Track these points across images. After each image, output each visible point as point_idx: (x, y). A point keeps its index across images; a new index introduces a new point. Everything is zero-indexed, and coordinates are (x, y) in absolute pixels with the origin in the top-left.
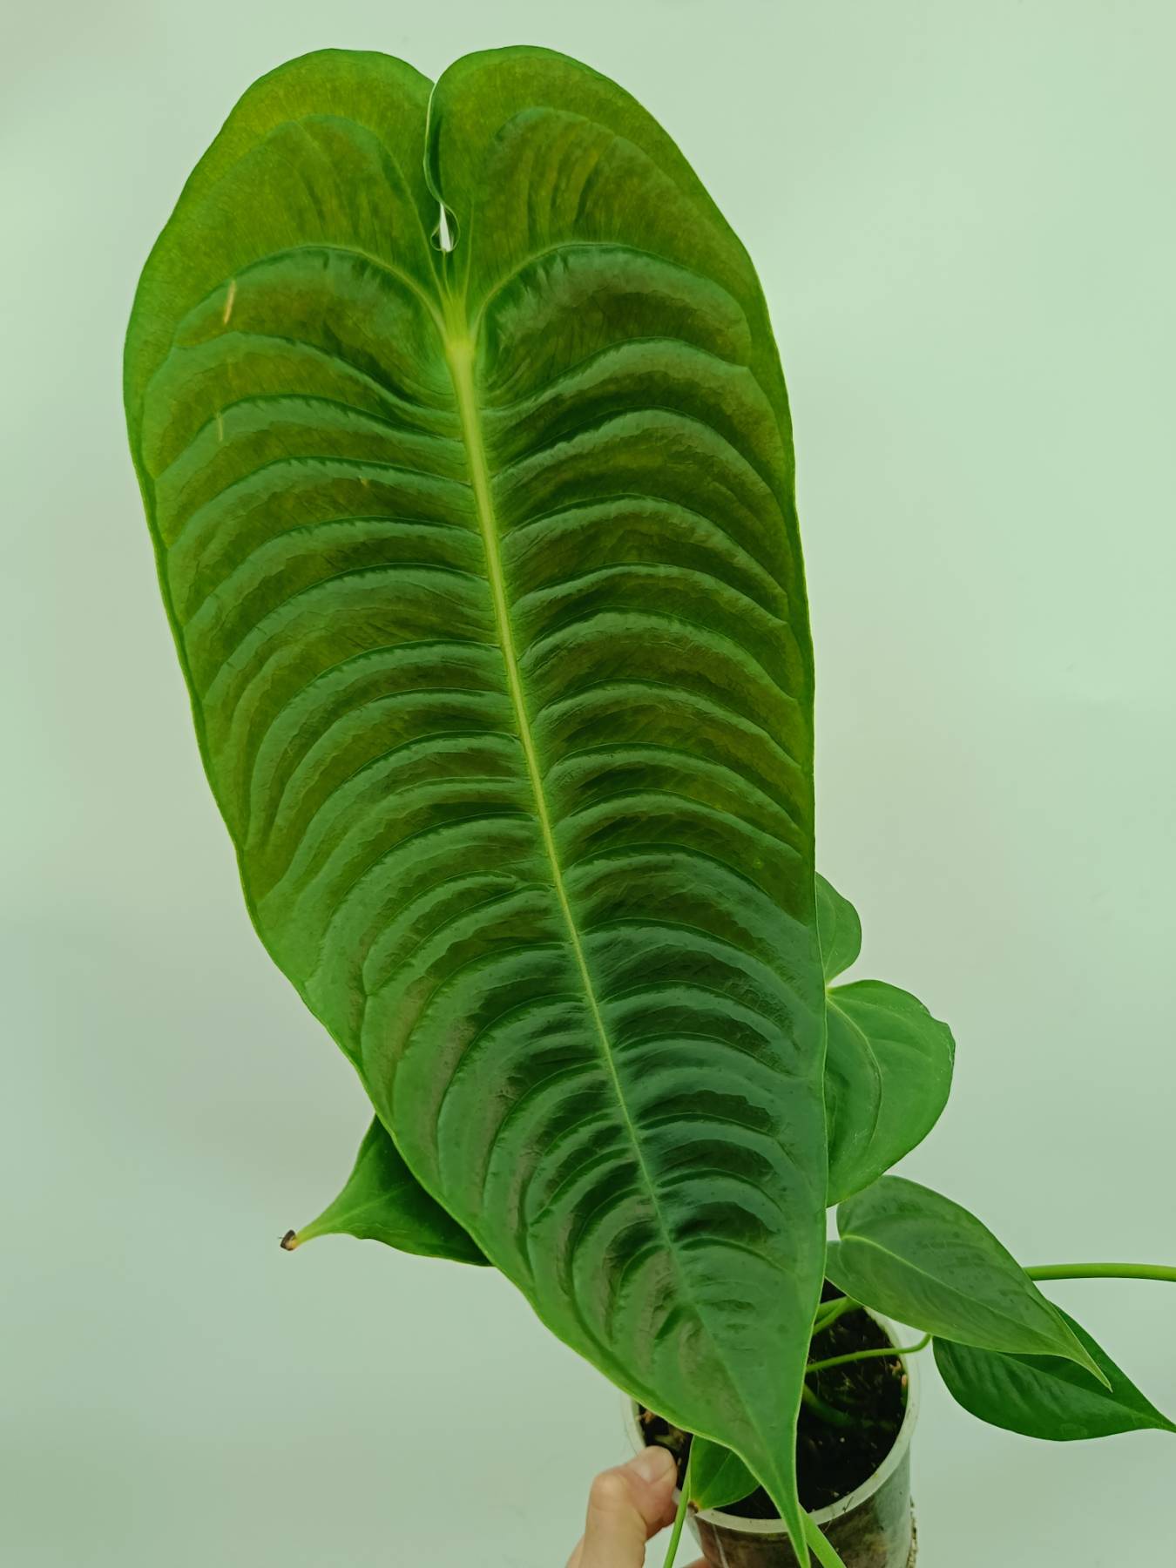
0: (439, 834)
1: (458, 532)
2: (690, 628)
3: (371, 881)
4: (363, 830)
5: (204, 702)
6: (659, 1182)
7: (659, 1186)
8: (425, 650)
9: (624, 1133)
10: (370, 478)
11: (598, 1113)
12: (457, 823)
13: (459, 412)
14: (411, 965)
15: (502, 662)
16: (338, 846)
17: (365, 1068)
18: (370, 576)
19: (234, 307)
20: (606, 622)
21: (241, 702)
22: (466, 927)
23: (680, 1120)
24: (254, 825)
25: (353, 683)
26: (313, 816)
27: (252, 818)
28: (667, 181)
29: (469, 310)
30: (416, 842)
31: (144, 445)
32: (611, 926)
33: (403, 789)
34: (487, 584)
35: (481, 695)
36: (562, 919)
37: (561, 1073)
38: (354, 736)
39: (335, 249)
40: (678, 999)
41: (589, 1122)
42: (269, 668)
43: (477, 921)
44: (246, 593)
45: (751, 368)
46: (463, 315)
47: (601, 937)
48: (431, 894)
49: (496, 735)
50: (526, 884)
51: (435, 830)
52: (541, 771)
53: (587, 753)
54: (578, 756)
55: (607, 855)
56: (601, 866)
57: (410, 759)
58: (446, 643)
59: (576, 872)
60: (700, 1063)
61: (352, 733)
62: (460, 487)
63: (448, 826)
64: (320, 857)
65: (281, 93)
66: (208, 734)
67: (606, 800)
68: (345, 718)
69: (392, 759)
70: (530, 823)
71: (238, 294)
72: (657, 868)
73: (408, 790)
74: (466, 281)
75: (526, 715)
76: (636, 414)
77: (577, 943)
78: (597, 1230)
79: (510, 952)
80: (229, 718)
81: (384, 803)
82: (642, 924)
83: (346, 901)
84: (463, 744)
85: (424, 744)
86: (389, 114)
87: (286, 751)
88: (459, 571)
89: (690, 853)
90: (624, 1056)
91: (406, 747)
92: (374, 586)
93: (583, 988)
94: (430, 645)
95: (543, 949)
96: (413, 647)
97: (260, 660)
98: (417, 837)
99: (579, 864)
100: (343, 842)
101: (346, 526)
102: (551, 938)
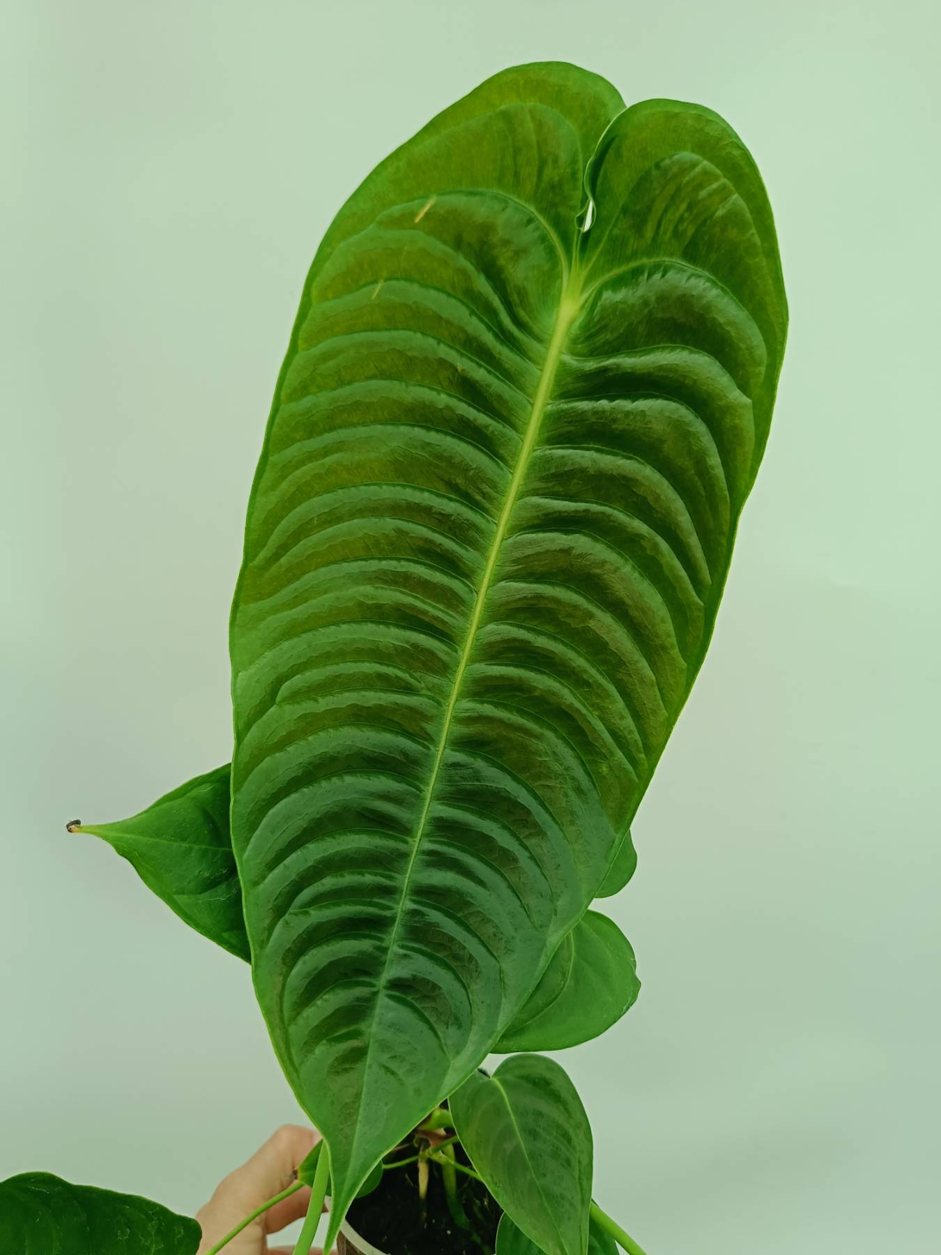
0: (388, 628)
1: (508, 431)
2: (636, 574)
3: (324, 633)
4: (338, 598)
5: (271, 458)
6: (400, 943)
7: (399, 946)
8: (445, 501)
9: (397, 897)
10: (465, 368)
11: (387, 873)
12: (405, 628)
13: (547, 349)
14: (316, 700)
15: (492, 534)
16: (315, 598)
17: (241, 746)
18: (433, 434)
19: (427, 214)
20: (580, 542)
21: (298, 472)
22: (372, 698)
23: (440, 911)
24: (263, 554)
25: (384, 499)
26: (310, 571)
27: (265, 549)
28: (757, 240)
29: (587, 282)
30: (370, 625)
31: (318, 279)
32: (473, 754)
33: (380, 585)
34: (510, 476)
35: (467, 550)
36: (440, 731)
37: (378, 832)
38: (365, 534)
39: (515, 202)
40: (492, 830)
41: (376, 875)
42: (328, 460)
43: (380, 699)
44: (339, 404)
45: (753, 402)
46: (582, 283)
47: (460, 757)
48: (359, 664)
49: (463, 583)
50: (429, 693)
51: (387, 624)
52: (480, 622)
53: (520, 627)
54: (511, 626)
55: (496, 705)
56: (488, 709)
57: (396, 568)
58: (462, 504)
59: (467, 704)
60: (481, 883)
61: (365, 531)
62: (525, 401)
63: (398, 626)
64: (297, 600)
65: (522, 83)
66: (263, 480)
67: (516, 666)
68: (366, 519)
69: (384, 562)
70: (454, 654)
71: (433, 207)
72: (528, 732)
73: (382, 588)
74: (594, 259)
75: (490, 579)
76: (665, 402)
77: (441, 752)
78: (333, 945)
79: (391, 731)
80: (283, 477)
81: (362, 588)
82: (494, 764)
83: (299, 637)
84: (438, 577)
85: (411, 563)
86: (589, 121)
87: (312, 519)
88: (496, 459)
89: (559, 736)
90: (428, 846)
91: (399, 560)
92: (432, 442)
93: (427, 784)
94: (450, 499)
95: (415, 743)
96: (438, 495)
97: (326, 452)
98: (372, 622)
99: (474, 700)
100: (320, 599)
101: (434, 393)
102: (427, 739)
